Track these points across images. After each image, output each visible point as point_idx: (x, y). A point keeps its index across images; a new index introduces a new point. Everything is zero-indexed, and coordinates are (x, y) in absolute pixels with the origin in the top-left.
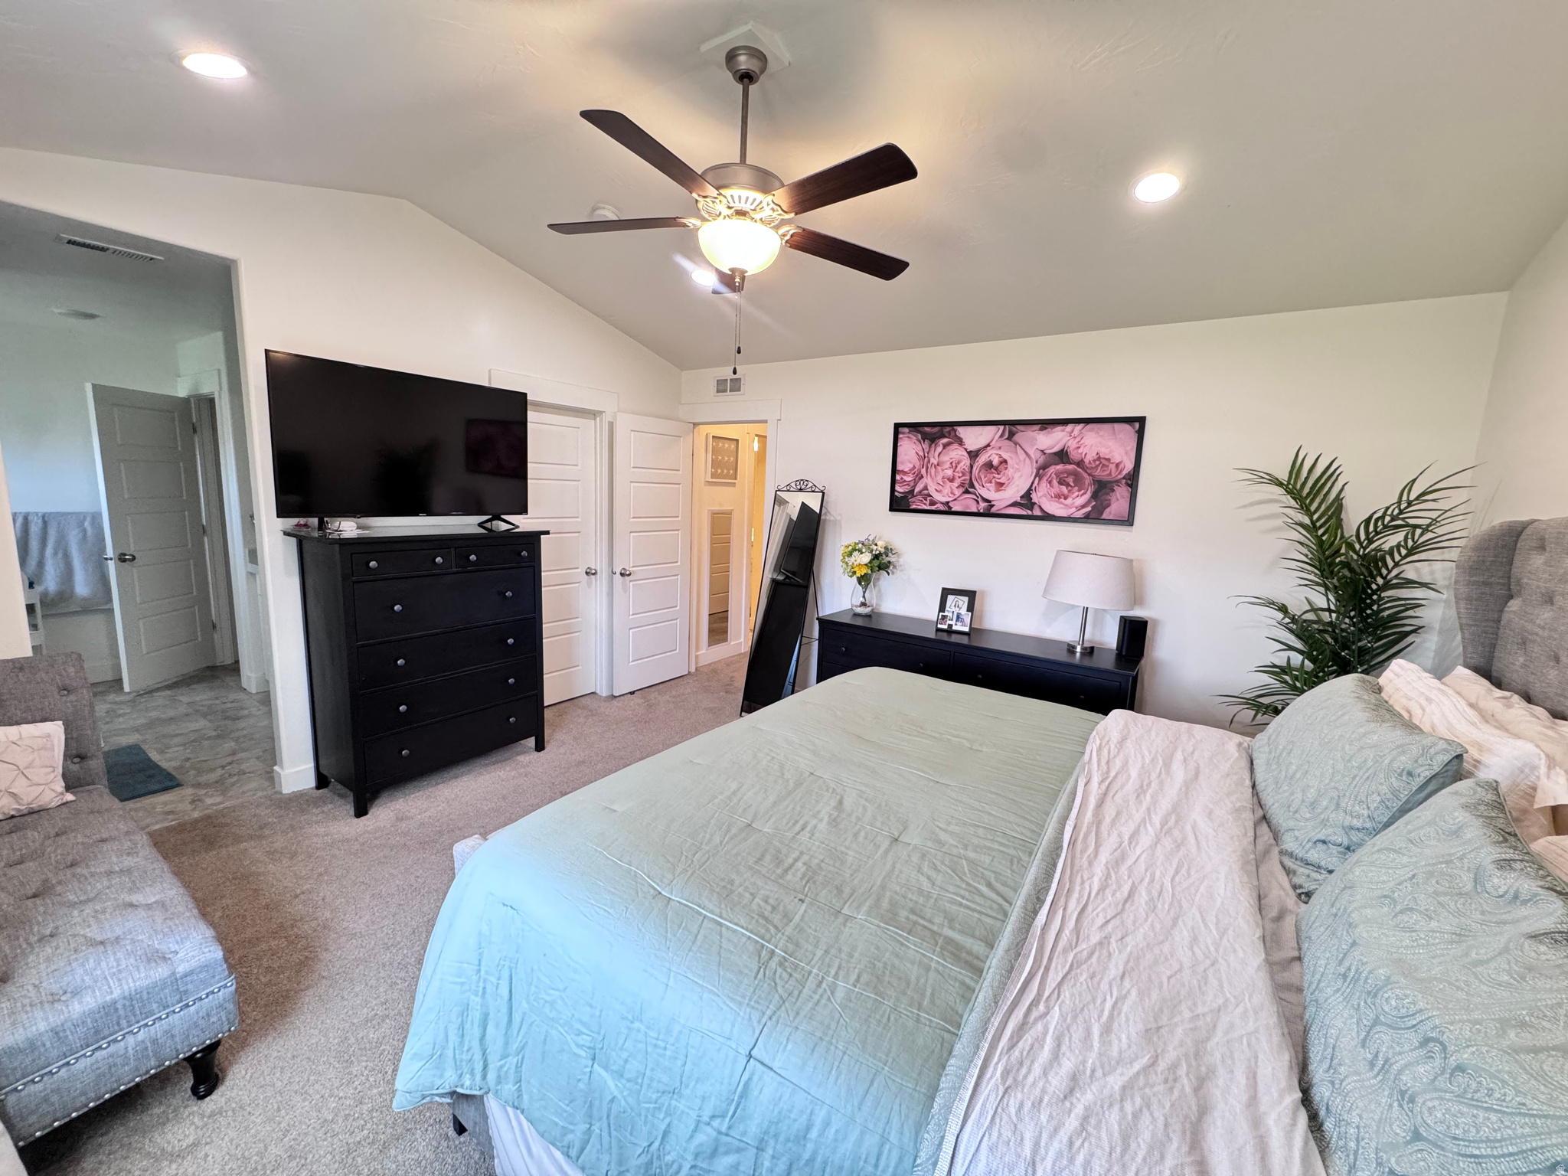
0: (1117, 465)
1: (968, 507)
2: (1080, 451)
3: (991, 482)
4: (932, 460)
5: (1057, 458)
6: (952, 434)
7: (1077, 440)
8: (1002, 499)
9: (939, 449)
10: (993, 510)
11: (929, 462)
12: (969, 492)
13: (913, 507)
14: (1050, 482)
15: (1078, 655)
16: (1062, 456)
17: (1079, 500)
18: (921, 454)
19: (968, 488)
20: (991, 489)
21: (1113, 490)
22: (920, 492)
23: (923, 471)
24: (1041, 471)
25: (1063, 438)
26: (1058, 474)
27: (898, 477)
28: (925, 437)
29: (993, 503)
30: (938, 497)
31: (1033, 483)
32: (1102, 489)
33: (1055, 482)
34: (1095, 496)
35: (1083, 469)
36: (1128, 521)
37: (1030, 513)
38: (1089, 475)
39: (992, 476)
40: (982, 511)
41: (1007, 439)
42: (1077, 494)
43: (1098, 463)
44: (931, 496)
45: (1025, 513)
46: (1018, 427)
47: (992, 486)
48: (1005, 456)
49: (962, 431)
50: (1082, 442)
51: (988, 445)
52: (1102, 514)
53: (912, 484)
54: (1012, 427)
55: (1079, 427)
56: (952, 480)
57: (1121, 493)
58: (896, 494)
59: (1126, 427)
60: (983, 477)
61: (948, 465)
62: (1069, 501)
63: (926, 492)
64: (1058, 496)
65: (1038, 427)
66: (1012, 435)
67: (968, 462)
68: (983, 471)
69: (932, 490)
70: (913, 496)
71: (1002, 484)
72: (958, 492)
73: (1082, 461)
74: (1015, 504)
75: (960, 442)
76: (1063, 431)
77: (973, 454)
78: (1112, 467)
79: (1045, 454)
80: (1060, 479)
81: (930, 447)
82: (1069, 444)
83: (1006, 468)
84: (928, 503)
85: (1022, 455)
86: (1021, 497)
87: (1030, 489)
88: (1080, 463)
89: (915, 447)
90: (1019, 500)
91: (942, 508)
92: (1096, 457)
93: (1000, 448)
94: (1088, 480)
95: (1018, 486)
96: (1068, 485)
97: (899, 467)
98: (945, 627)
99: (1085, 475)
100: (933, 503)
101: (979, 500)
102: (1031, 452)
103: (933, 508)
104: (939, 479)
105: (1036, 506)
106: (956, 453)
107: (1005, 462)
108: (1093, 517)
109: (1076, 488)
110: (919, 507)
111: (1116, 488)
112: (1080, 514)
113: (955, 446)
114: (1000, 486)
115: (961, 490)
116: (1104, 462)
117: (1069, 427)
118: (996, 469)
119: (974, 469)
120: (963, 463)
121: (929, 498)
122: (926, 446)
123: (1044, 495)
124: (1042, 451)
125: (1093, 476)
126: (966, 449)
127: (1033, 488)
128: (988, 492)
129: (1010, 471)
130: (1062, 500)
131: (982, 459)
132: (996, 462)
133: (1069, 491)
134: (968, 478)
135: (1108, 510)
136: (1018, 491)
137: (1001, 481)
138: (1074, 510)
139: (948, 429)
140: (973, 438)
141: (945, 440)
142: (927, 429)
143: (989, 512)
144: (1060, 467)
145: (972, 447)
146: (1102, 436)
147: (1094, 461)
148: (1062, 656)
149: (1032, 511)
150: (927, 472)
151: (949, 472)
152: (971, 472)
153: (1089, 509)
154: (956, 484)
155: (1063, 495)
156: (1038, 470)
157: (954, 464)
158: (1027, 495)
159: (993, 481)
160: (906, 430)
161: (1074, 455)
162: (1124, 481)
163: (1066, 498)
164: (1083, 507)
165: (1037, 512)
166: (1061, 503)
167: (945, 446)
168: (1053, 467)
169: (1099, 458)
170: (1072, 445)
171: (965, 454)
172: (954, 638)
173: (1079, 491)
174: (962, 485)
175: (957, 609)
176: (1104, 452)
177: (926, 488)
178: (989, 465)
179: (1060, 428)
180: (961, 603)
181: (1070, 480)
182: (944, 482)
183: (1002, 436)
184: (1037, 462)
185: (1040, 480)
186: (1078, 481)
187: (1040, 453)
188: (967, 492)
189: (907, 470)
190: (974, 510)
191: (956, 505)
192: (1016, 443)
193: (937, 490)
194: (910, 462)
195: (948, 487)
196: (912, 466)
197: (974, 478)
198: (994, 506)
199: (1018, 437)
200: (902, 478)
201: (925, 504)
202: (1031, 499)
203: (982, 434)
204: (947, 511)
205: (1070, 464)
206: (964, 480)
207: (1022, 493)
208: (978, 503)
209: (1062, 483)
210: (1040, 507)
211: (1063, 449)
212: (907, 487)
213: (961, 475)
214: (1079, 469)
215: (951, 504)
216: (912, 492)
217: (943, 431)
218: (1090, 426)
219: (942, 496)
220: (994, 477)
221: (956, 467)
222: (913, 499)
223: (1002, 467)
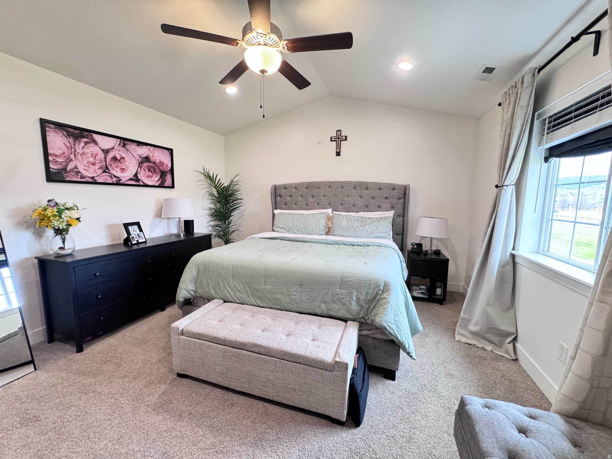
0: (167, 165)
1: (106, 180)
2: (154, 158)
3: (117, 167)
4: (78, 150)
5: (145, 159)
6: (90, 137)
7: (152, 153)
8: (125, 176)
9: (82, 144)
10: (121, 182)
11: (75, 151)
12: (106, 172)
13: (68, 179)
14: (145, 170)
15: (182, 236)
16: (147, 159)
17: (155, 180)
18: (68, 145)
19: (106, 170)
20: (118, 171)
21: (166, 175)
22: (72, 170)
23: (72, 156)
24: (140, 165)
25: (147, 152)
26: (147, 167)
27: (50, 158)
28: (69, 135)
29: (120, 178)
30: (85, 173)
31: (138, 170)
32: (163, 174)
33: (147, 170)
34: (161, 177)
35: (156, 166)
36: (173, 187)
37: (138, 183)
38: (158, 168)
39: (117, 164)
40: (115, 182)
41: (122, 146)
42: (155, 176)
43: (160, 164)
44: (80, 173)
45: (136, 184)
46: (127, 142)
47: (118, 170)
48: (123, 155)
49: (96, 137)
50: (154, 155)
51: (113, 148)
52: (164, 184)
53: (64, 164)
54: (125, 141)
55: (152, 148)
56: (94, 164)
57: (169, 177)
58: (51, 170)
59: (167, 151)
60: (112, 164)
61: (90, 155)
62: (153, 179)
63: (76, 170)
64: (148, 177)
65: (136, 144)
66: (124, 146)
67: (103, 155)
68: (112, 161)
69: (81, 169)
70: (66, 172)
71: (124, 169)
72: (100, 172)
74: (131, 179)
75: (96, 143)
76: (146, 148)
77: (105, 151)
78: (165, 166)
79: (141, 157)
80: (149, 169)
81: (75, 142)
82: (150, 154)
83: (125, 161)
84: (79, 177)
85: (132, 157)
86: (133, 176)
87: (137, 173)
88: (154, 163)
89: (62, 139)
90: (132, 177)
91: (90, 180)
92: (160, 161)
93: (120, 151)
94: (158, 170)
95: (132, 170)
96: (152, 172)
97: (50, 151)
98: (136, 242)
100: (82, 177)
101: (112, 176)
102: (135, 155)
103: (84, 180)
104: (85, 162)
105: (140, 180)
106: (92, 149)
107: (123, 158)
108: (162, 186)
109: (154, 173)
110: (73, 180)
111: (167, 174)
112: (157, 184)
113: (92, 145)
114: (123, 170)
115: (101, 171)
116: (162, 164)
117: (148, 147)
118: (119, 161)
119: (107, 159)
120: (99, 156)
121: (79, 174)
122: (71, 140)
123: (143, 176)
124: (140, 156)
125: (160, 169)
126: (100, 148)
127: (138, 172)
128: (118, 174)
129: (127, 163)
130: (150, 178)
131: (111, 155)
132: (118, 157)
133: (153, 174)
134: (104, 164)
135: (166, 182)
136: (132, 173)
137: (124, 167)
138: (155, 182)
139: (85, 133)
140: (106, 143)
141: (85, 140)
142: (71, 130)
143: (118, 183)
144: (147, 164)
145: (105, 147)
146: (160, 153)
148: (174, 239)
149: (139, 183)
150: (75, 158)
151: (92, 160)
152: (106, 161)
153: (160, 182)
154: (97, 166)
155: (151, 176)
156: (139, 164)
157: (94, 155)
158: (136, 175)
159: (119, 167)
160: (52, 126)
161: (152, 159)
162: (169, 172)
163: (152, 177)
164: (158, 181)
165: (141, 183)
166: (150, 179)
167: (86, 143)
168: (145, 163)
169: (160, 162)
170: (151, 155)
171: (100, 150)
172: (141, 246)
173: (156, 175)
174: (101, 168)
175: (135, 232)
176: (162, 160)
177: (76, 167)
178: (115, 159)
179: (145, 147)
180: (135, 229)
181: (152, 170)
182: (89, 165)
183: (119, 144)
184: (138, 160)
185: (140, 169)
186: (155, 171)
187: (139, 157)
188: (104, 172)
189: (58, 153)
190: (111, 182)
191: (99, 179)
192: (127, 150)
193: (84, 169)
194: (60, 149)
195: (92, 168)
196: (62, 152)
197: (108, 165)
198: (121, 180)
199: (128, 147)
200: (54, 159)
201: (77, 178)
202: (138, 177)
203: (108, 141)
204: (94, 182)
205: (151, 163)
206: (102, 165)
207: (134, 174)
208: (112, 178)
209: (149, 171)
210: (142, 181)
211: (148, 156)
212: (59, 165)
213: (99, 162)
214: (154, 166)
215: (95, 178)
216: (65, 169)
217: (82, 134)
218: (156, 148)
219: (89, 173)
220: (119, 165)
221: (95, 157)
222: (67, 174)
223: (122, 160)
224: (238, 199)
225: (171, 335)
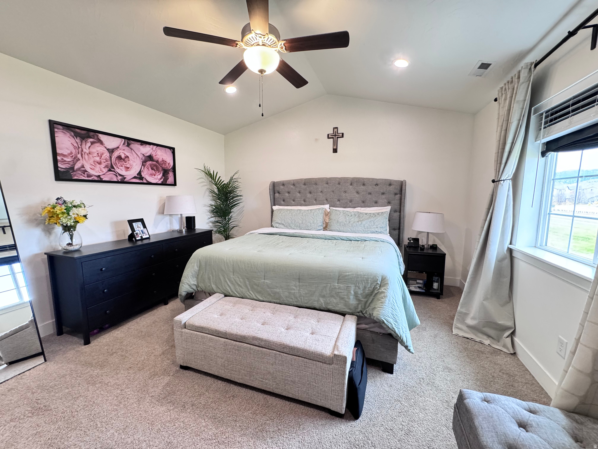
0: (169, 164)
1: (112, 179)
2: (157, 156)
3: (122, 166)
4: (84, 150)
5: (148, 158)
6: (96, 137)
7: (155, 152)
8: (130, 175)
9: (89, 144)
10: (126, 180)
11: (82, 151)
12: (112, 171)
13: (75, 178)
14: (148, 168)
15: (184, 232)
16: (150, 158)
17: (158, 178)
18: (76, 145)
19: (111, 168)
20: (122, 169)
21: (169, 173)
22: (79, 169)
23: (79, 156)
24: (144, 163)
25: (150, 151)
26: (151, 165)
27: (59, 158)
28: (76, 135)
29: (125, 177)
30: (92, 172)
31: (141, 168)
32: (165, 172)
33: (150, 169)
34: (163, 175)
35: (159, 164)
36: (175, 184)
37: (142, 181)
38: (161, 167)
39: (122, 163)
40: (120, 181)
41: (127, 146)
43: (163, 162)
44: (87, 171)
45: (140, 182)
46: (131, 141)
47: (123, 168)
48: (128, 154)
49: (101, 137)
50: (157, 153)
51: (118, 148)
52: (166, 182)
53: (71, 163)
54: (129, 141)
55: (155, 147)
56: (100, 163)
57: (171, 174)
58: (59, 169)
59: (169, 150)
60: (117, 163)
61: (96, 155)
62: (156, 177)
63: (83, 169)
64: (151, 175)
65: (140, 143)
66: (129, 144)
67: (108, 155)
68: (117, 160)
69: (88, 167)
70: (74, 171)
71: (128, 168)
72: (105, 170)
73: (158, 161)
74: (135, 178)
75: (101, 142)
76: (150, 147)
77: (110, 150)
78: (167, 164)
79: (144, 156)
80: (152, 167)
81: (82, 142)
83: (129, 160)
84: (86, 175)
85: (135, 155)
86: (137, 174)
87: (140, 171)
88: (157, 162)
89: (69, 139)
90: (136, 175)
91: (96, 179)
92: (162, 160)
93: (124, 150)
94: (160, 169)
95: (135, 169)
96: (154, 170)
97: (59, 151)
98: (140, 238)
99: (159, 166)
100: (89, 176)
101: (117, 175)
102: (139, 154)
103: (90, 179)
104: (91, 161)
105: (144, 179)
106: (98, 148)
107: (128, 157)
108: (164, 184)
109: (157, 172)
110: (80, 178)
111: (169, 172)
112: (160, 182)
113: (98, 144)
114: (127, 168)
115: (107, 169)
116: (165, 162)
117: (151, 146)
118: (124, 160)
119: (113, 159)
120: (105, 155)
121: (86, 173)
122: (78, 140)
123: (147, 174)
124: (143, 154)
125: (162, 167)
126: (106, 148)
127: (142, 170)
128: (123, 172)
129: (131, 162)
130: (153, 176)
131: (116, 154)
132: (123, 156)
133: (155, 173)
134: (110, 163)
135: (168, 180)
136: (136, 172)
137: (128, 166)
138: (158, 180)
139: (92, 134)
140: (111, 143)
141: (92, 140)
142: (78, 131)
143: (123, 181)
144: (150, 162)
145: (110, 147)
146: (162, 152)
147: (162, 161)
148: (176, 235)
149: (143, 181)
150: (82, 157)
151: (98, 159)
152: (111, 160)
153: (162, 180)
154: (103, 165)
155: (153, 174)
157: (99, 155)
158: (140, 173)
159: (123, 166)
160: (61, 127)
161: (155, 158)
162: (171, 170)
163: (155, 175)
164: (161, 179)
165: (145, 181)
166: (153, 177)
167: (92, 143)
168: (148, 162)
169: (163, 161)
170: (154, 154)
171: (106, 150)
172: (145, 242)
173: (158, 173)
174: (106, 167)
175: (139, 228)
176: (165, 159)
177: (83, 166)
178: (119, 158)
179: (148, 146)
180: (139, 225)
181: (155, 168)
182: (95, 164)
183: (124, 144)
184: (142, 159)
185: (144, 167)
186: (158, 169)
187: (142, 156)
188: (110, 170)
189: (65, 153)
190: (115, 180)
191: (104, 177)
192: (132, 149)
193: (91, 168)
194: (68, 149)
195: (98, 167)
196: (69, 152)
197: (113, 164)
198: (126, 178)
199: (132, 146)
200: (63, 159)
201: (84, 176)
202: (142, 175)
203: (113, 141)
204: (100, 180)
205: (154, 161)
206: (108, 164)
207: (137, 172)
208: (117, 176)
209: (152, 169)
210: (145, 179)
211: (151, 155)
212: (67, 165)
213: (105, 161)
214: (157, 164)
215: (101, 177)
216: (72, 168)
217: (89, 134)
218: (158, 147)
219: (95, 172)
220: (123, 164)
221: (101, 156)
222: (74, 173)
223: (126, 159)
224: (238, 196)
225: (174, 328)
